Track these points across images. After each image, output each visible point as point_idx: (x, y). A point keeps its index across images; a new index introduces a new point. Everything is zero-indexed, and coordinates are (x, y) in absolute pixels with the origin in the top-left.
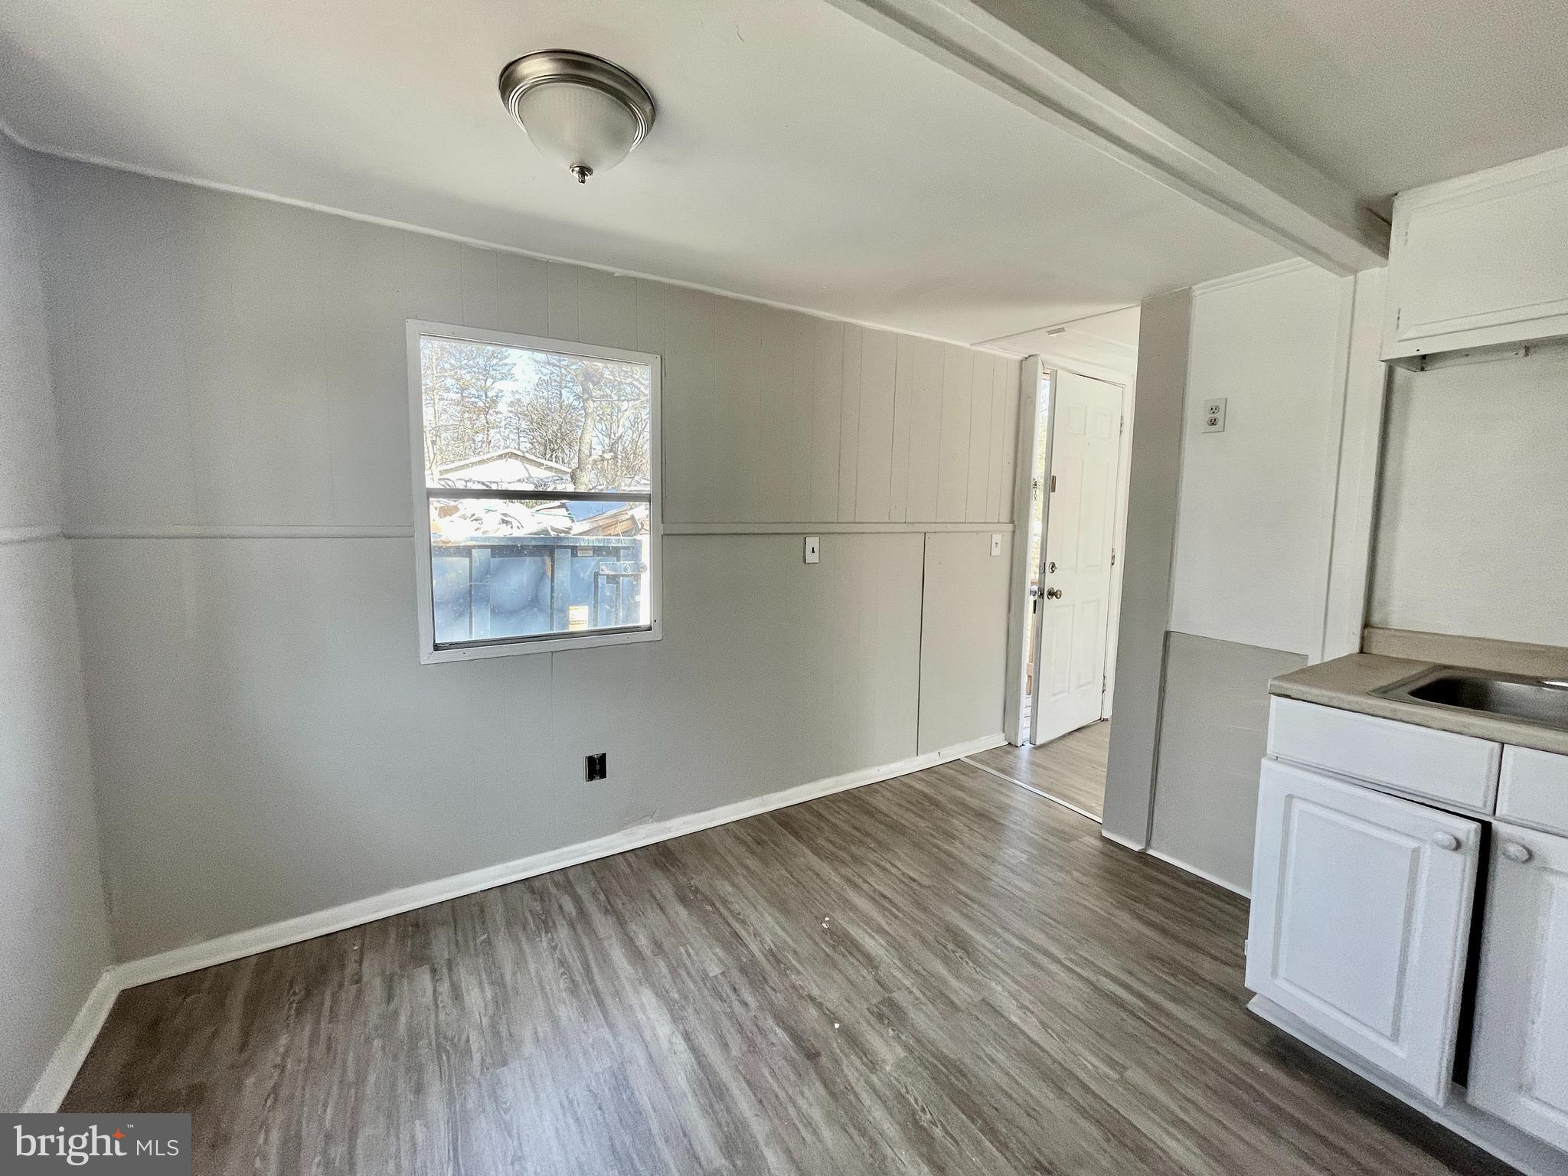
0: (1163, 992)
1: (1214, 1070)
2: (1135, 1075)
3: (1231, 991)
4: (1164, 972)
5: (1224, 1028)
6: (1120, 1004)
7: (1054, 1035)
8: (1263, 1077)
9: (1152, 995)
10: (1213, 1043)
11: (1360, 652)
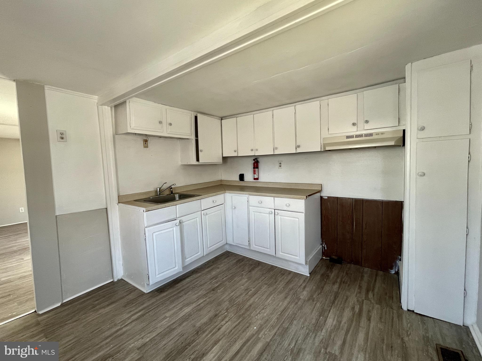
0: (139, 306)
1: (166, 301)
2: (167, 315)
3: (140, 295)
4: (131, 305)
5: (153, 297)
6: (143, 315)
7: (155, 330)
8: (167, 295)
9: (140, 308)
10: (157, 301)
11: (119, 203)
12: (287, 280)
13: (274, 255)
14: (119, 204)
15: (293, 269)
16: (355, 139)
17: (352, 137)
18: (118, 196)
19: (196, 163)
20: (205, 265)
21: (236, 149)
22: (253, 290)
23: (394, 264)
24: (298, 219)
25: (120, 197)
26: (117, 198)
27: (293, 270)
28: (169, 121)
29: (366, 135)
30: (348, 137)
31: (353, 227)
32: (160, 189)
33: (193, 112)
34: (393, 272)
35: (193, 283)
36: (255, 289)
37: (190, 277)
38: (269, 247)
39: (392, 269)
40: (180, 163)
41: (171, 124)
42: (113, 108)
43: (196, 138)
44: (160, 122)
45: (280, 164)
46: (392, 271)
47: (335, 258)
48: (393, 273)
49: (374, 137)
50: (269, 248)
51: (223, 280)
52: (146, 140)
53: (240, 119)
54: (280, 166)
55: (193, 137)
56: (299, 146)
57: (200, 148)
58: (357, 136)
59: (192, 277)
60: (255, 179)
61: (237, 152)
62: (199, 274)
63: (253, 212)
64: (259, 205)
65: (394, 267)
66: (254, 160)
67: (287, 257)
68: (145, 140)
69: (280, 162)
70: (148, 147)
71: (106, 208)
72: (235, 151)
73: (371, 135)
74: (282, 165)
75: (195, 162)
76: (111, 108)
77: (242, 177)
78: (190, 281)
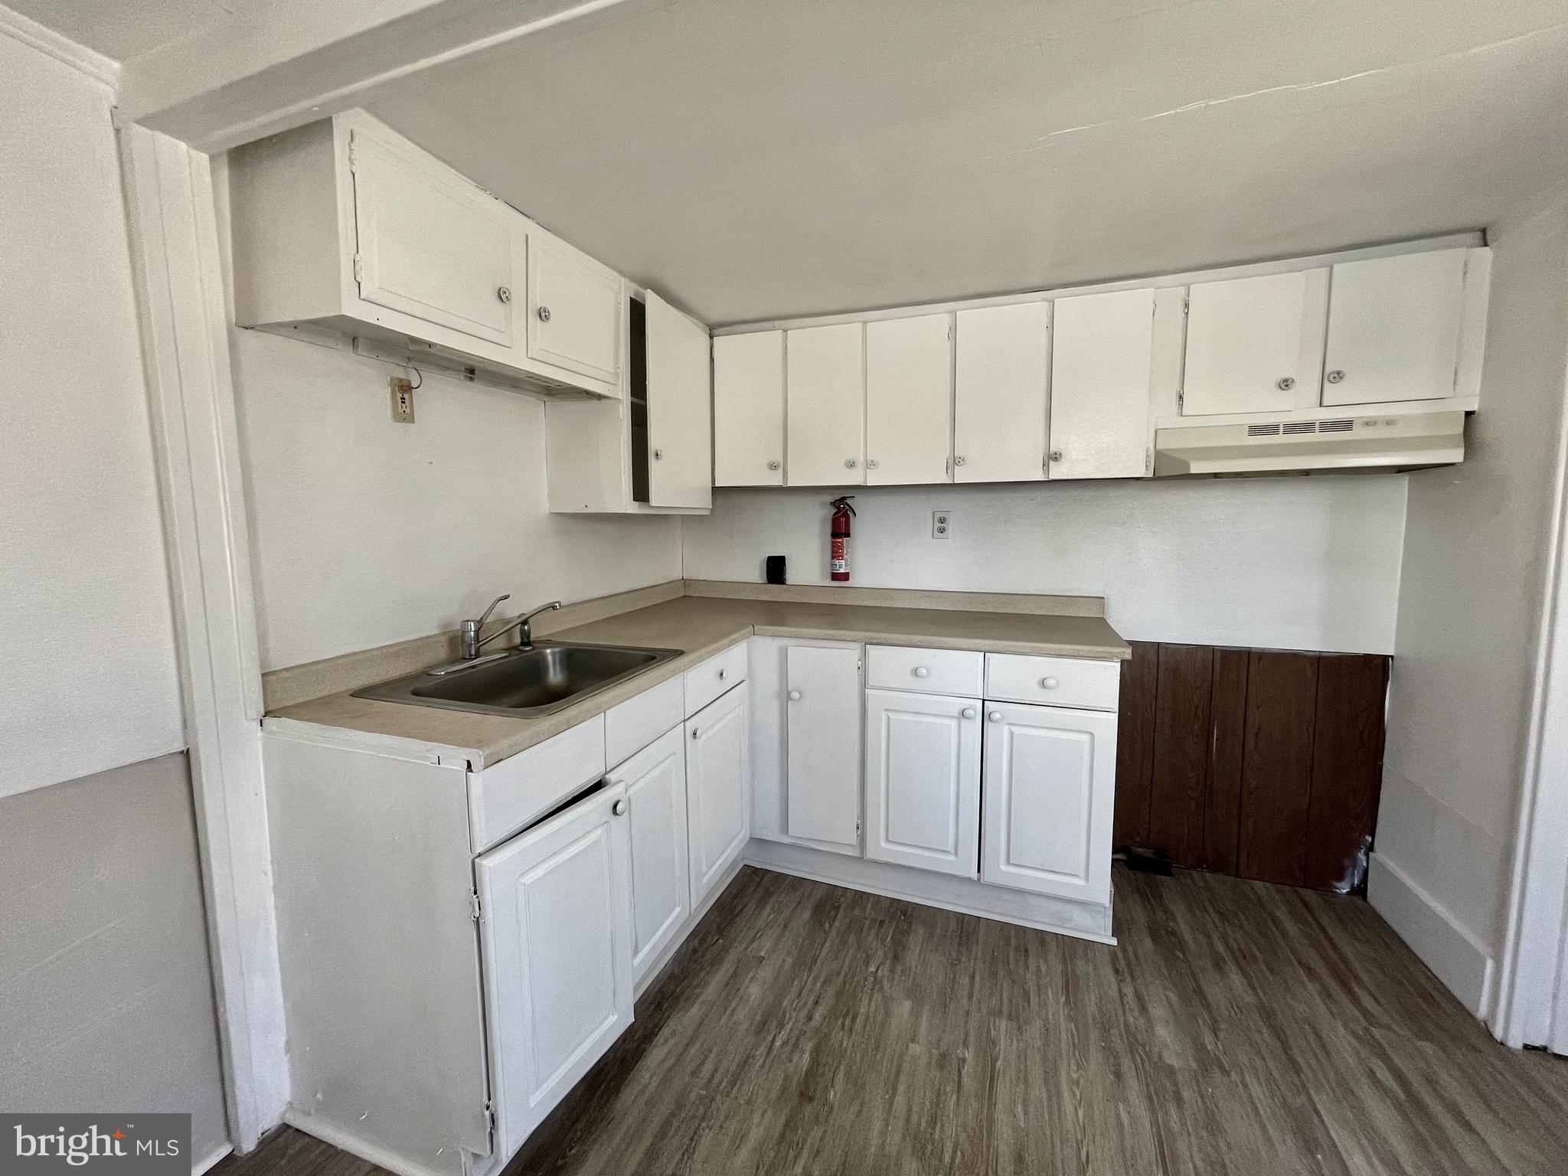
11: (267, 714)
12: (1059, 980)
13: (974, 875)
14: (268, 721)
15: (1046, 921)
16: (1280, 438)
17: (1272, 429)
18: (263, 675)
19: (632, 508)
20: (695, 951)
21: (778, 458)
22: (969, 1055)
23: (1346, 862)
24: (1086, 738)
25: (271, 678)
26: (257, 686)
27: (1047, 924)
28: (537, 301)
29: (1328, 426)
30: (1255, 430)
31: (1209, 746)
32: (480, 624)
33: (623, 279)
34: (1344, 888)
35: (694, 1073)
36: (971, 1048)
37: (660, 1038)
38: (950, 847)
39: (1340, 878)
40: (545, 507)
41: (543, 315)
42: (224, 162)
43: (636, 401)
44: (502, 296)
45: (942, 521)
46: (1338, 885)
47: (1147, 855)
48: (1344, 891)
49: (1358, 433)
50: (952, 852)
51: (814, 1023)
52: (405, 383)
53: (804, 338)
54: (942, 530)
55: (622, 393)
56: (1056, 457)
57: (655, 441)
58: (1292, 428)
59: (665, 1032)
60: (836, 577)
61: (780, 471)
62: (694, 1012)
63: (886, 710)
64: (914, 683)
65: (1348, 873)
66: (833, 504)
67: (1032, 879)
68: (401, 380)
69: (943, 515)
70: (413, 421)
71: (186, 754)
72: (773, 467)
73: (1347, 425)
74: (950, 526)
75: (628, 505)
76: (212, 158)
77: (776, 568)
78: (671, 1061)
